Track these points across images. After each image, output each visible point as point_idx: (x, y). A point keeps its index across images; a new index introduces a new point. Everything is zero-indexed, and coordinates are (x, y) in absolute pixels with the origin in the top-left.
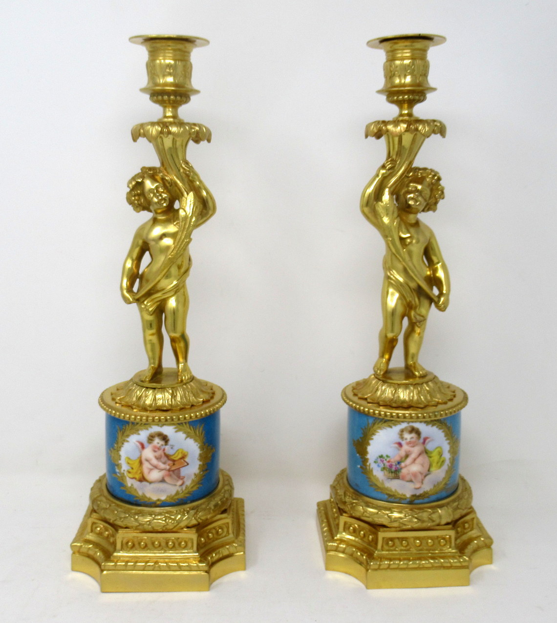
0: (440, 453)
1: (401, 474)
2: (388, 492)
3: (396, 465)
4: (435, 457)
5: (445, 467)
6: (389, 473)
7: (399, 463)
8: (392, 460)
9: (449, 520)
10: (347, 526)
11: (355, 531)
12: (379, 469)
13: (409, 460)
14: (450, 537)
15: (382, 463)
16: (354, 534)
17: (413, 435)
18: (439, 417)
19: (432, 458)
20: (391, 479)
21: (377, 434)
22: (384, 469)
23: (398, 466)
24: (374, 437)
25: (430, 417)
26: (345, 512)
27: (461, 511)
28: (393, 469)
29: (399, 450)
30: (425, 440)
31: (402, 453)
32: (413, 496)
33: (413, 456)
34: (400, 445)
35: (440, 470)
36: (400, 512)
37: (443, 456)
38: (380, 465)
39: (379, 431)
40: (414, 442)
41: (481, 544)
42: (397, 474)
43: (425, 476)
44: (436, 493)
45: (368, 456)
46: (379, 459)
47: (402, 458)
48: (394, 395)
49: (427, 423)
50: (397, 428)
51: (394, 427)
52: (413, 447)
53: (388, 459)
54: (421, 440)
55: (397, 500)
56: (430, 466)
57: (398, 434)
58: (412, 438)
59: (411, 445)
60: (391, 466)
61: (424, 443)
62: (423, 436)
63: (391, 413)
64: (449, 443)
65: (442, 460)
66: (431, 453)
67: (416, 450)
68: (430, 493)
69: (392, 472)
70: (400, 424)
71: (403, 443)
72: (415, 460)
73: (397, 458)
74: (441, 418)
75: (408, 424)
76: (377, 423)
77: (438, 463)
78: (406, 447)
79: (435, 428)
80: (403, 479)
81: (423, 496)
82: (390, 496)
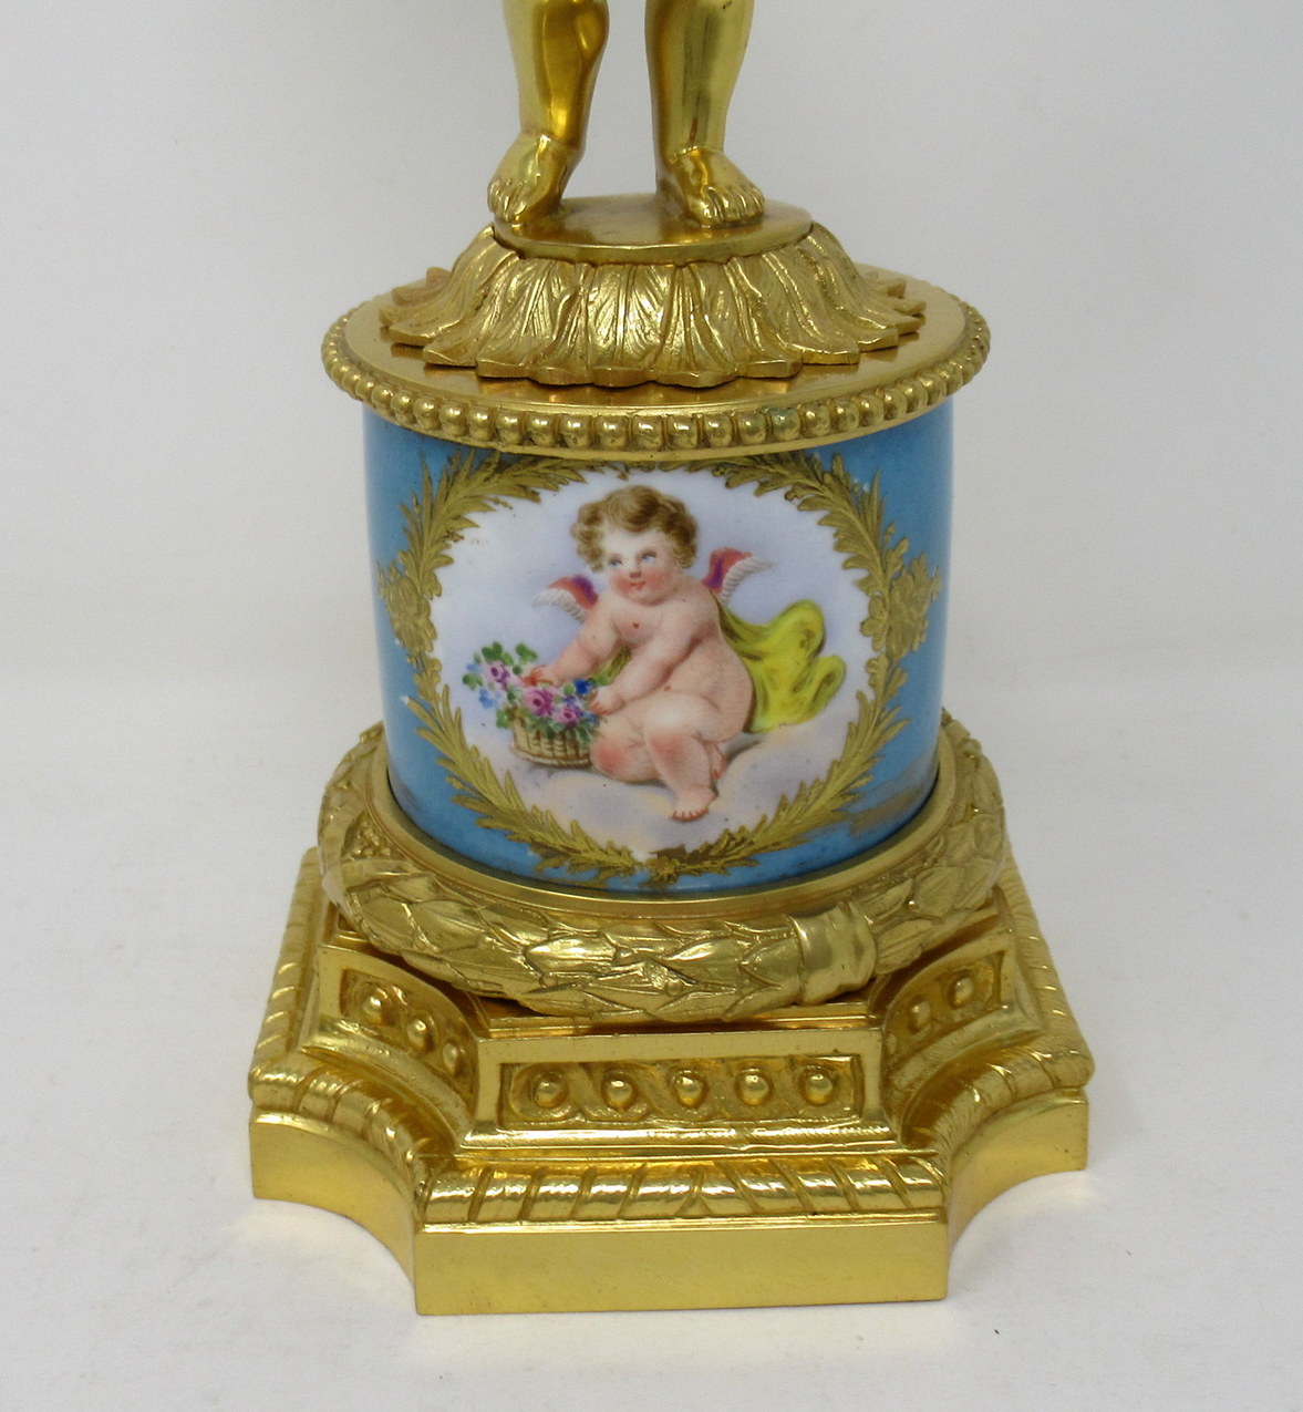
0: (809, 634)
1: (595, 746)
2: (539, 835)
3: (569, 699)
4: (784, 658)
5: (844, 707)
6: (538, 737)
7: (582, 687)
8: (548, 673)
9: (856, 978)
10: (356, 988)
11: (390, 1015)
12: (490, 716)
13: (635, 675)
14: (857, 1060)
15: (498, 686)
16: (388, 1032)
17: (653, 538)
18: (789, 443)
19: (768, 663)
20: (553, 769)
21: (468, 533)
22: (510, 716)
23: (579, 704)
24: (456, 550)
25: (737, 438)
26: (347, 926)
27: (924, 925)
28: (557, 718)
29: (581, 620)
30: (720, 564)
31: (599, 633)
32: (666, 855)
33: (657, 651)
34: (584, 591)
35: (808, 726)
36: (589, 940)
37: (826, 653)
38: (491, 695)
39: (474, 516)
40: (657, 580)
41: (1027, 1079)
42: (576, 747)
43: (729, 758)
44: (796, 840)
45: (438, 651)
46: (485, 668)
47: (596, 663)
48: (561, 324)
49: (729, 472)
50: (565, 503)
51: (545, 495)
52: (657, 602)
53: (527, 669)
54: (701, 568)
55: (585, 877)
56: (756, 703)
57: (573, 533)
58: (647, 554)
59: (645, 592)
60: (544, 703)
61: (715, 580)
62: (709, 542)
63: (524, 419)
64: (864, 585)
65: (820, 672)
66: (758, 634)
67: (672, 621)
68: (759, 840)
69: (551, 735)
70: (581, 480)
71: (601, 580)
72: (667, 672)
73: (575, 664)
74: (804, 444)
75: (623, 477)
76: (464, 474)
77: (795, 689)
78: (613, 605)
79: (775, 500)
80: (610, 768)
81: (723, 854)
82: (549, 852)
